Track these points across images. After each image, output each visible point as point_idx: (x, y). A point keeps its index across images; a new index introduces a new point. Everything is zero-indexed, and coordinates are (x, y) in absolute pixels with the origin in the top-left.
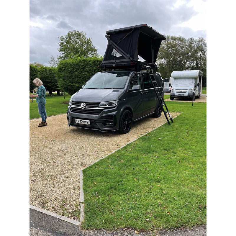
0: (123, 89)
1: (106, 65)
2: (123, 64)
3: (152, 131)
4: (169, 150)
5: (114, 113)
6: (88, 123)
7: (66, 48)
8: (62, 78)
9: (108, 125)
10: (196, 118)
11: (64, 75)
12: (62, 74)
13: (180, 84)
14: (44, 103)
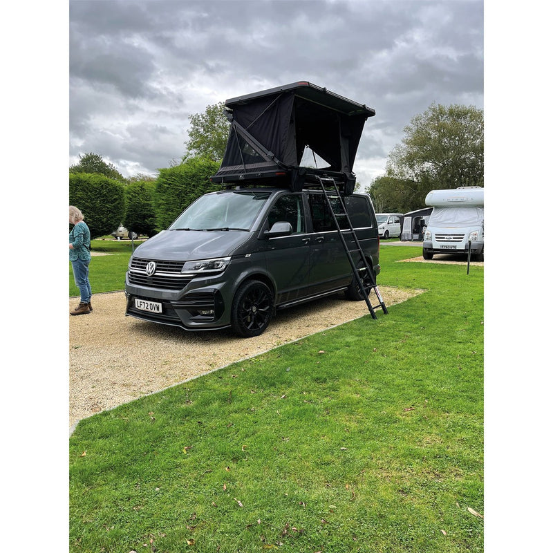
0: (248, 231)
1: (225, 176)
2: (260, 173)
3: (318, 334)
4: (325, 381)
5: (217, 286)
6: (158, 308)
7: (202, 142)
8: (163, 207)
9: (204, 315)
10: (453, 305)
11: (167, 200)
12: (163, 198)
13: (448, 220)
14: (86, 262)
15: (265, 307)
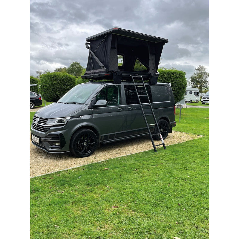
0: (83, 104)
1: (86, 75)
5: (62, 132)
6: (38, 141)
15: (93, 142)
